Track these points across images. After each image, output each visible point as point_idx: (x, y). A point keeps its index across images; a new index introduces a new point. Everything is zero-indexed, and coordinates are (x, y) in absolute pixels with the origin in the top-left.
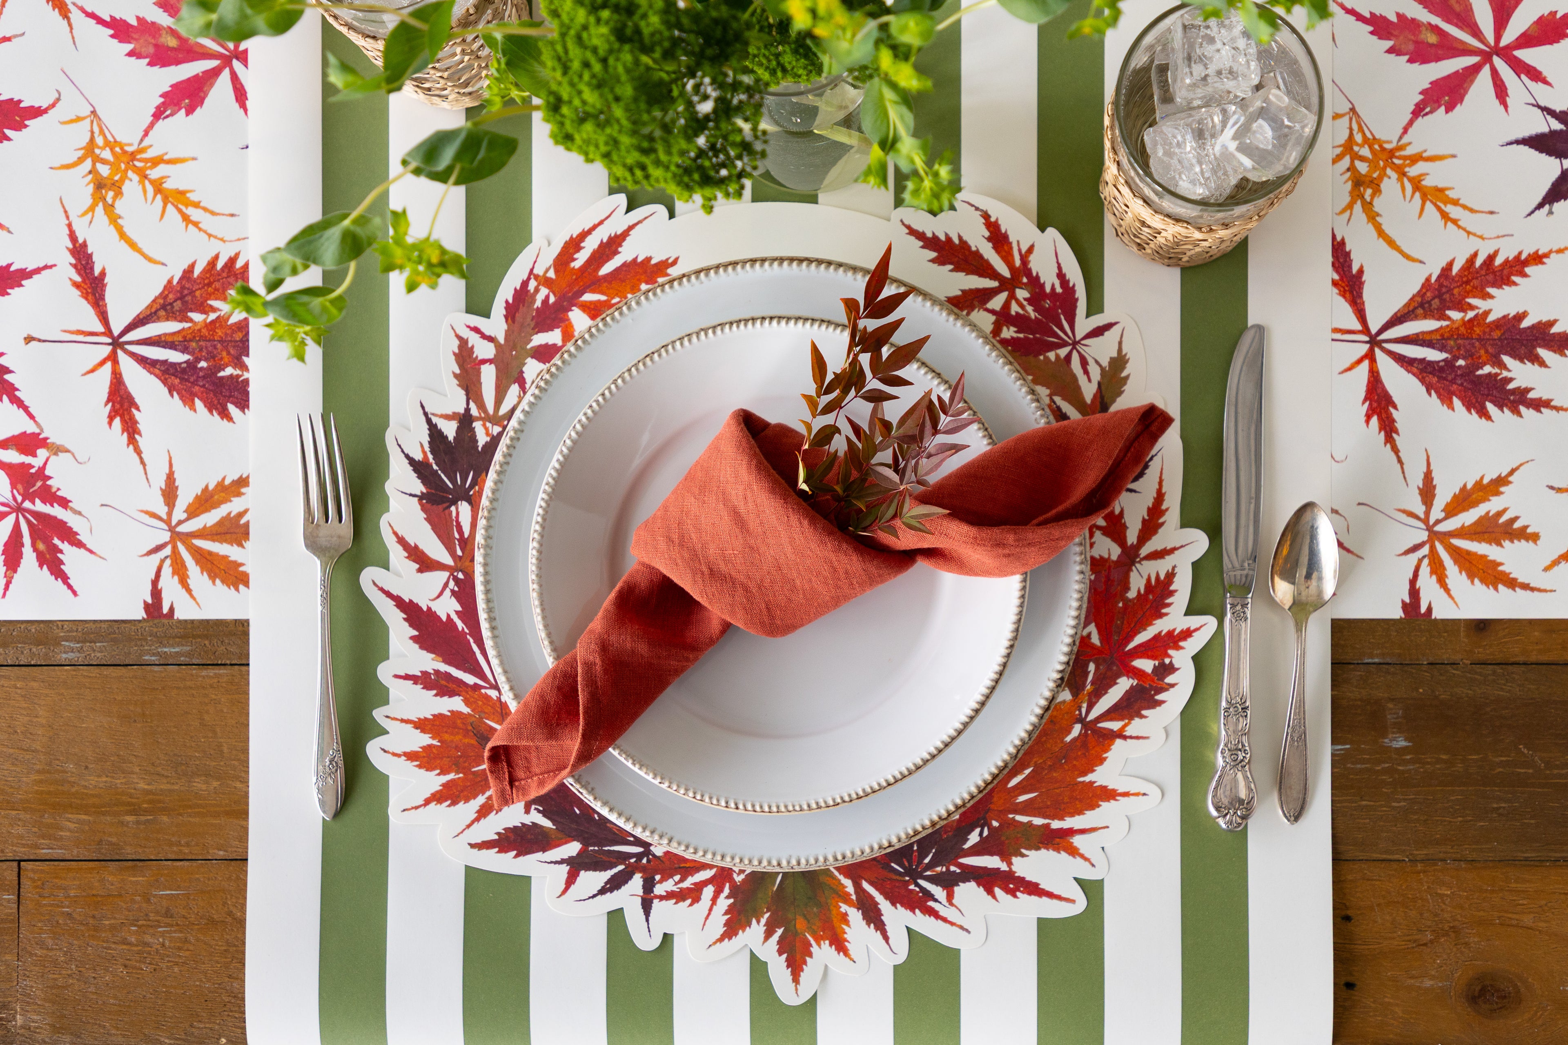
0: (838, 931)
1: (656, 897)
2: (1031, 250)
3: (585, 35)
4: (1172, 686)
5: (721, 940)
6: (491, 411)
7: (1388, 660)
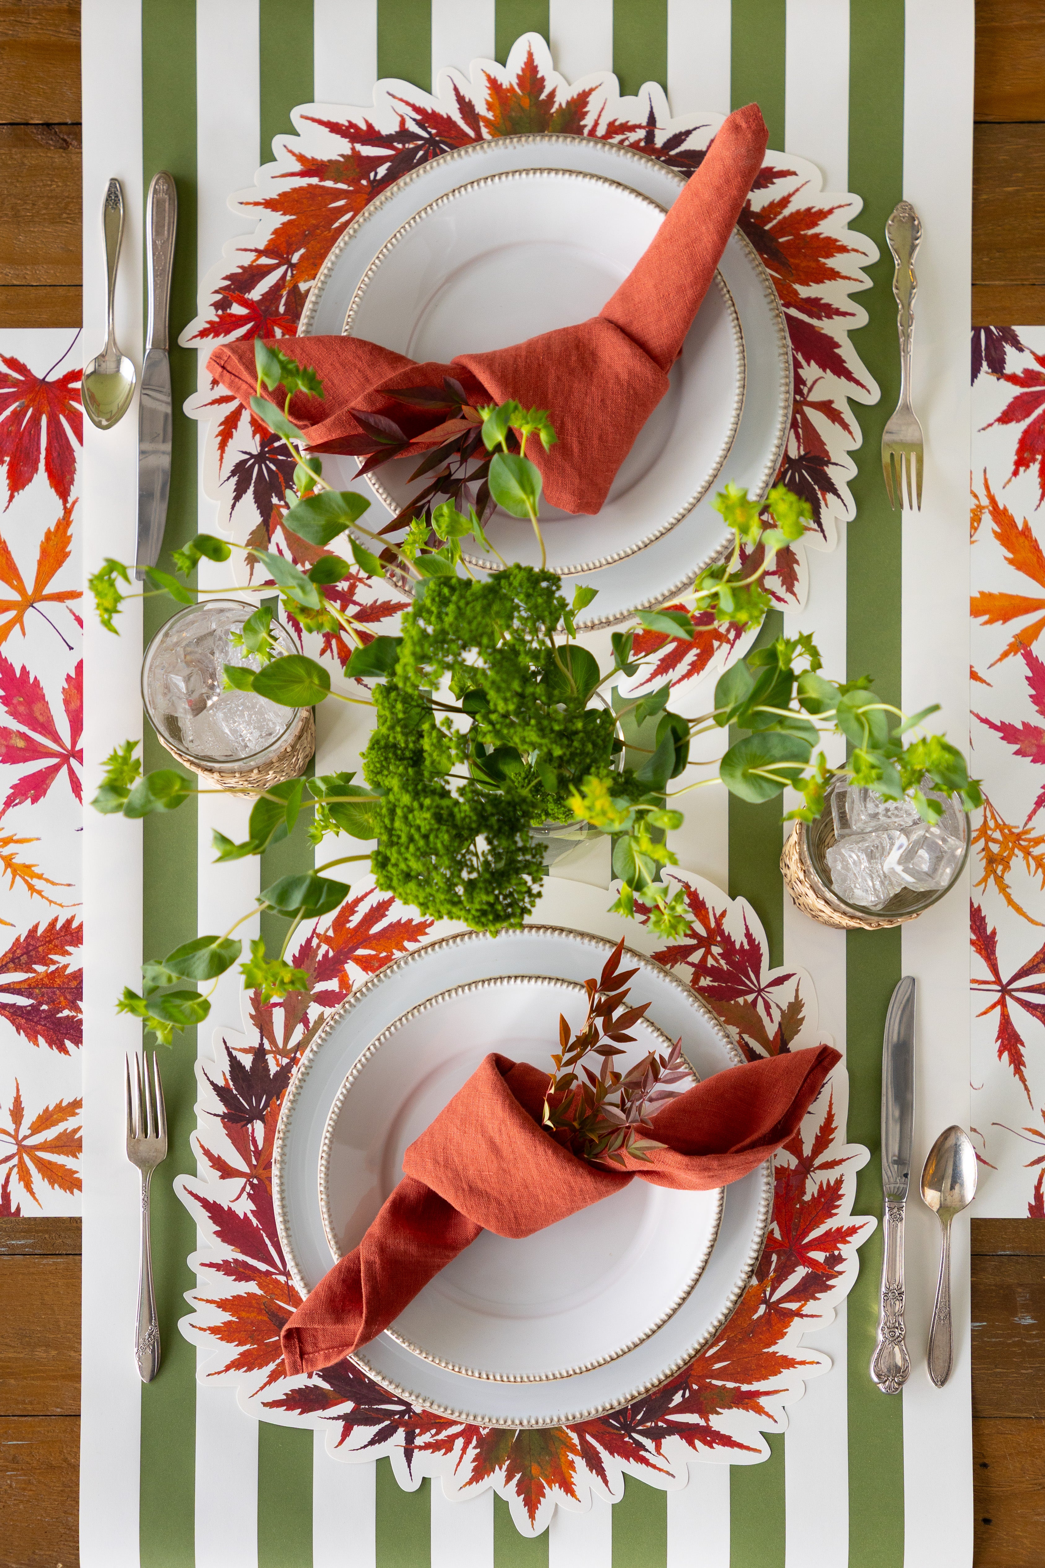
0: (567, 1475)
1: (416, 1447)
2: (723, 914)
3: (410, 816)
4: (841, 1273)
5: (470, 1483)
6: (281, 1045)
7: (1018, 1253)
